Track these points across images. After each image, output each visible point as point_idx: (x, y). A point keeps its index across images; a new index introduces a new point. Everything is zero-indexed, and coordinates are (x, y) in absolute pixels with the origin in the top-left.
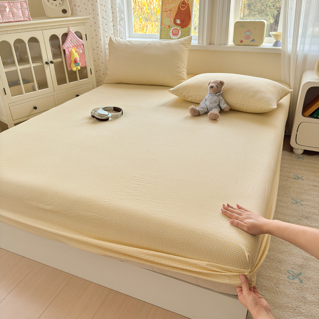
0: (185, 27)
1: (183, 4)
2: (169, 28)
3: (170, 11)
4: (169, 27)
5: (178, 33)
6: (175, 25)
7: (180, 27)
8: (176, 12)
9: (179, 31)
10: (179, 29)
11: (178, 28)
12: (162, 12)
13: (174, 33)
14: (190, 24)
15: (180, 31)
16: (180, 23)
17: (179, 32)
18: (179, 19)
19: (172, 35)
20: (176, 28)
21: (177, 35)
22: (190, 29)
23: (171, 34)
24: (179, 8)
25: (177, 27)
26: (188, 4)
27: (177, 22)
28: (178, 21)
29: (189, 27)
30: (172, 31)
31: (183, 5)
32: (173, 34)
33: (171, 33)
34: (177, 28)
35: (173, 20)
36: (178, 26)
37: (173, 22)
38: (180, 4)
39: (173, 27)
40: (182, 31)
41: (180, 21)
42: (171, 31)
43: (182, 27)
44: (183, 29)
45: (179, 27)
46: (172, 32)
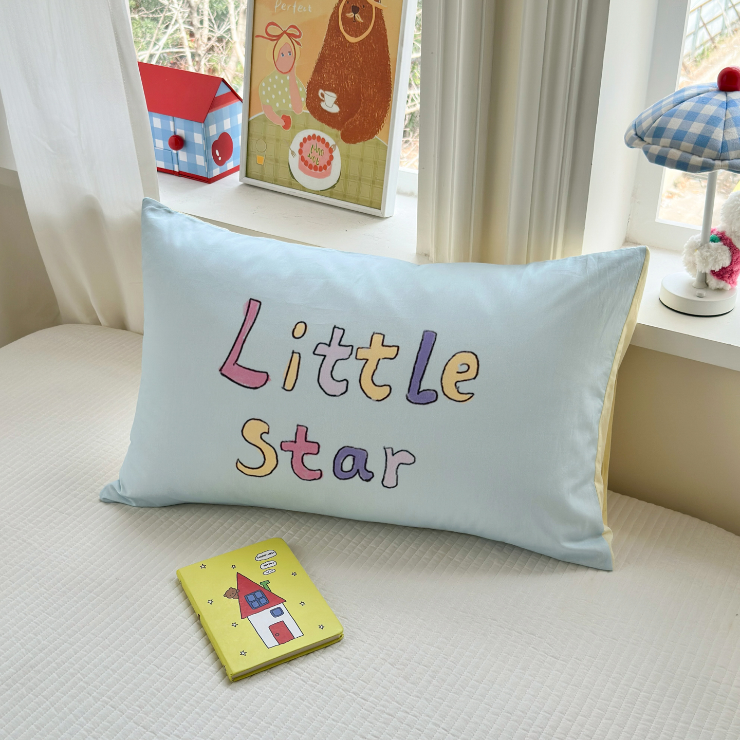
0: (363, 139)
1: (355, 10)
2: (286, 126)
3: (289, 35)
4: (287, 122)
5: (329, 163)
6: (311, 117)
7: (339, 133)
8: (320, 50)
9: (331, 151)
10: (331, 142)
11: (330, 136)
12: (252, 37)
13: (310, 162)
14: (384, 127)
15: (336, 154)
16: (335, 109)
17: (332, 158)
18: (332, 90)
19: (300, 168)
20: (318, 133)
21: (321, 169)
22: (384, 151)
23: (294, 162)
24: (333, 29)
25: (322, 131)
26: (379, 11)
27: (323, 105)
28: (330, 102)
29: (378, 143)
30: (299, 147)
31: (351, 15)
32: (306, 163)
33: (293, 153)
34: (323, 135)
35: (303, 89)
36: (329, 125)
37: (303, 99)
38: (337, 8)
39: (306, 128)
40: (345, 157)
41: (338, 102)
42: (295, 147)
43: (350, 137)
44: (352, 145)
45: (335, 131)
46: (300, 152)
